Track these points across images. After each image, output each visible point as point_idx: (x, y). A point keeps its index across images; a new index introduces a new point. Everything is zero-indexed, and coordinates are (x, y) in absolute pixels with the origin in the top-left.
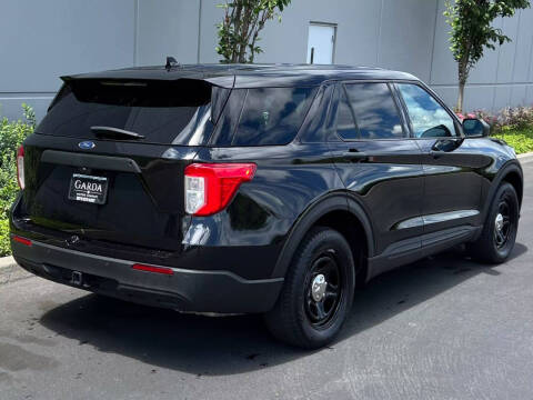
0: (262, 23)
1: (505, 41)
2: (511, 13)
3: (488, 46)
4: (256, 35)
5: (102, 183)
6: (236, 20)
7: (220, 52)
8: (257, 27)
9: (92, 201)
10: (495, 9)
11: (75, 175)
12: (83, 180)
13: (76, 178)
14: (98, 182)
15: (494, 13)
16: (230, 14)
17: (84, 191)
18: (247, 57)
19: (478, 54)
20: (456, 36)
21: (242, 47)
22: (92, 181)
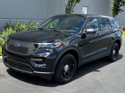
0: (74, 6)
1: (123, 11)
2: (124, 5)
3: (119, 12)
4: (73, 8)
6: (69, 5)
7: (65, 12)
8: (73, 7)
10: (121, 4)
15: (121, 5)
16: (68, 4)
18: (71, 13)
19: (117, 14)
20: (113, 10)
21: (70, 11)
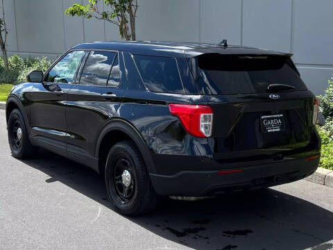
5: (281, 118)
9: (279, 130)
11: (262, 117)
12: (268, 119)
13: (264, 119)
14: (277, 118)
17: (270, 126)
22: (273, 118)
